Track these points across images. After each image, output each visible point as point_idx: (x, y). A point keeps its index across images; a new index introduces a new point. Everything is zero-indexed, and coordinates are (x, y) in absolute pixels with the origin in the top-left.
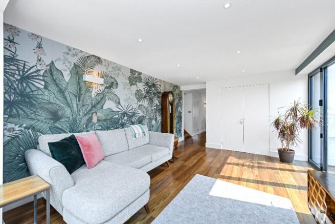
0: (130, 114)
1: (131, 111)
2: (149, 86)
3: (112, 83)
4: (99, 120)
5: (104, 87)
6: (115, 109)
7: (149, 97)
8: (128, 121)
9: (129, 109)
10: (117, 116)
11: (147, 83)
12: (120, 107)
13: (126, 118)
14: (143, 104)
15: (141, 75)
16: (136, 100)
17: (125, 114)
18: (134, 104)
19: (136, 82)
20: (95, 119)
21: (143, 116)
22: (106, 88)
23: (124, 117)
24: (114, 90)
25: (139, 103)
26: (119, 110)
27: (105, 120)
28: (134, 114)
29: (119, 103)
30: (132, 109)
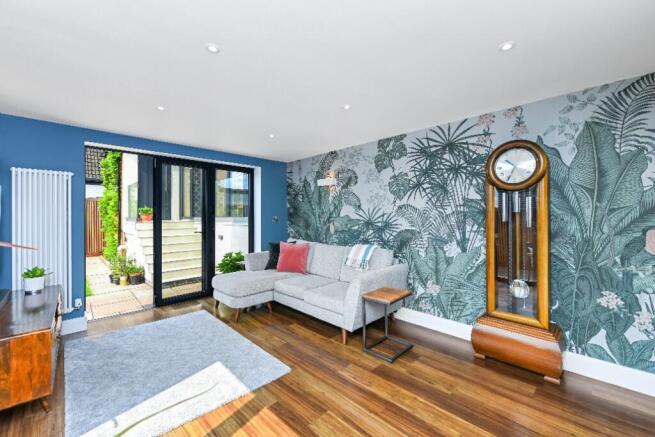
0: (380, 224)
1: (380, 220)
2: (431, 156)
3: (350, 179)
4: (336, 231)
5: (340, 188)
6: (354, 216)
7: (429, 183)
8: (374, 237)
9: (377, 216)
10: (356, 227)
11: (423, 152)
12: (361, 213)
13: (371, 231)
14: (411, 202)
15: (404, 141)
16: (392, 197)
17: (369, 224)
18: (388, 206)
19: (390, 161)
20: (332, 230)
21: (412, 232)
22: (343, 187)
23: (368, 230)
24: (353, 188)
25: (399, 203)
26: (358, 217)
27: (343, 232)
28: (387, 225)
29: (359, 206)
30: (383, 215)
